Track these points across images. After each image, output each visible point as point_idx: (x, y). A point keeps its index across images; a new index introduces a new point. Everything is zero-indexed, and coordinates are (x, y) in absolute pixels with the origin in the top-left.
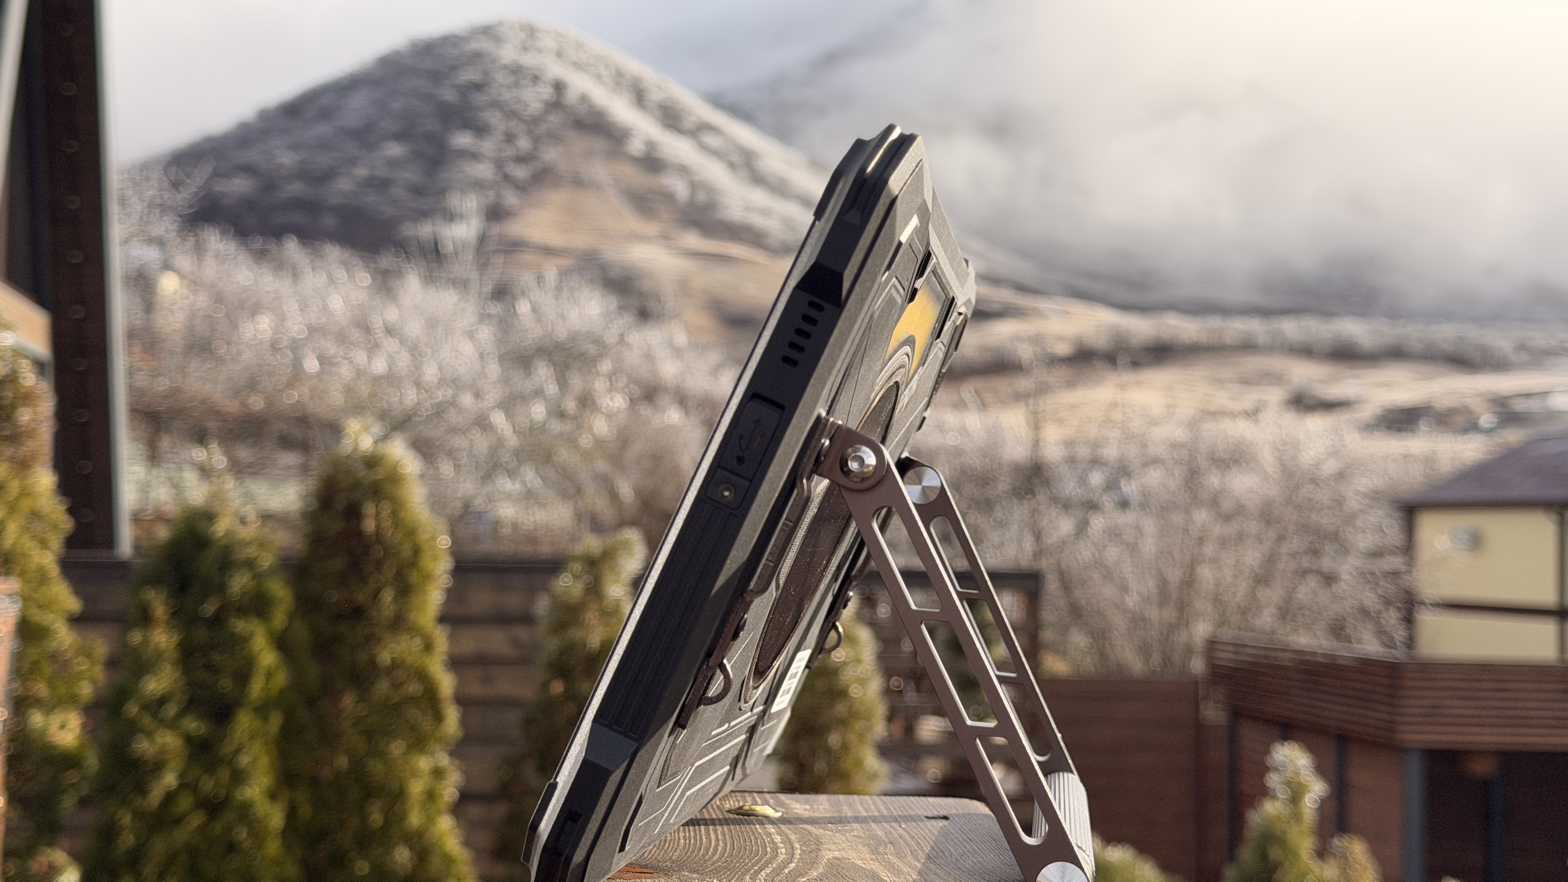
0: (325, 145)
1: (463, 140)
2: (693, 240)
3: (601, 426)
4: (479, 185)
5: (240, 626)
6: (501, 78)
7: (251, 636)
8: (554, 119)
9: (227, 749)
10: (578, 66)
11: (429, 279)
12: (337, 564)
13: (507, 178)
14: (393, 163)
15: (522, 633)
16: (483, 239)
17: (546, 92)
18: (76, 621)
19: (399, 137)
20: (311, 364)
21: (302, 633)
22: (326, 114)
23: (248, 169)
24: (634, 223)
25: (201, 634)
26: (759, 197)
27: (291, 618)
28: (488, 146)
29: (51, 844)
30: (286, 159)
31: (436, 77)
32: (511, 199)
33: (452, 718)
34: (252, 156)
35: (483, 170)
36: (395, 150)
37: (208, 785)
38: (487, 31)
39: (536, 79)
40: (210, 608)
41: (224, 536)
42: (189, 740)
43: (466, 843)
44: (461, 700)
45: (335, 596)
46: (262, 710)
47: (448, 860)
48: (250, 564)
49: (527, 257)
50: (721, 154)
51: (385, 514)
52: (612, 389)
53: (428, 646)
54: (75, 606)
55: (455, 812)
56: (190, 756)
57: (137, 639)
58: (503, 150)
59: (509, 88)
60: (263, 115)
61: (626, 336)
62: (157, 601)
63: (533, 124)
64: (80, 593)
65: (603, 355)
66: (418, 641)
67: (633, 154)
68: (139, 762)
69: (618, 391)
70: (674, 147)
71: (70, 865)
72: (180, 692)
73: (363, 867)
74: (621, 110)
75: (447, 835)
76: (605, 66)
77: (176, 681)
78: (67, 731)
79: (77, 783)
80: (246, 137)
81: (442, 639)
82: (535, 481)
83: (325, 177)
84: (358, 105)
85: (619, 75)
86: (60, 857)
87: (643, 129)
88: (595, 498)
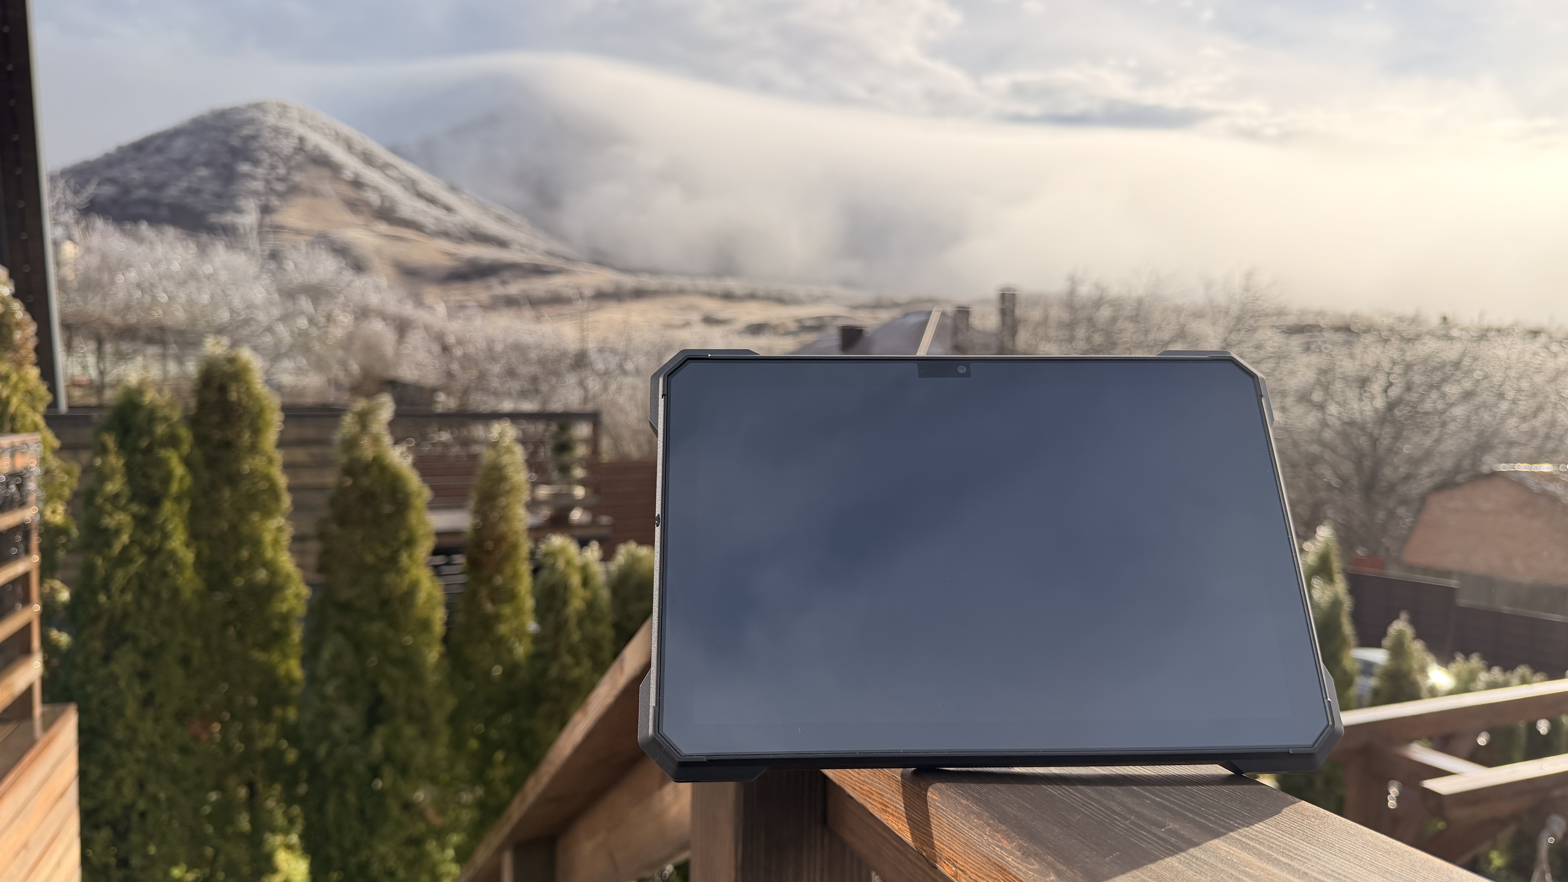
0: (160, 168)
1: (245, 167)
2: (383, 227)
3: (337, 333)
4: (255, 193)
5: (163, 453)
6: (267, 134)
7: (169, 458)
8: (299, 158)
9: (160, 521)
10: (314, 128)
11: (230, 247)
12: (215, 418)
13: (273, 190)
14: (202, 179)
15: (316, 450)
16: (261, 226)
17: (293, 142)
18: (57, 453)
19: (207, 164)
20: (163, 298)
21: (199, 456)
22: (160, 150)
23: (112, 181)
24: (347, 216)
25: (139, 457)
26: (421, 205)
27: (192, 448)
28: (260, 171)
29: (52, 577)
30: (136, 176)
31: (228, 131)
32: (275, 201)
33: (286, 501)
34: (115, 173)
35: (258, 185)
36: (203, 172)
37: (148, 541)
38: (258, 106)
39: (288, 134)
40: (144, 443)
41: (149, 403)
42: (134, 516)
43: (299, 565)
44: (290, 489)
45: (217, 435)
46: (178, 499)
47: (288, 576)
48: (166, 419)
49: (285, 236)
50: (398, 181)
51: (242, 390)
52: (344, 311)
53: (270, 461)
54: (56, 443)
55: (291, 550)
56: (136, 526)
57: (98, 462)
58: (269, 174)
59: (272, 139)
60: (120, 149)
61: (351, 281)
62: (110, 440)
63: (287, 160)
64: (58, 436)
65: (340, 292)
66: (264, 459)
67: (346, 179)
68: (106, 530)
69: (348, 313)
70: (371, 176)
71: (63, 588)
72: (127, 491)
73: (239, 582)
74: (338, 154)
75: (286, 562)
76: (329, 129)
77: (124, 484)
78: (58, 515)
79: (66, 542)
80: (110, 162)
81: (278, 456)
82: (303, 362)
83: (161, 187)
84: (180, 146)
85: (337, 134)
86: (57, 584)
87: (352, 165)
88: (338, 372)
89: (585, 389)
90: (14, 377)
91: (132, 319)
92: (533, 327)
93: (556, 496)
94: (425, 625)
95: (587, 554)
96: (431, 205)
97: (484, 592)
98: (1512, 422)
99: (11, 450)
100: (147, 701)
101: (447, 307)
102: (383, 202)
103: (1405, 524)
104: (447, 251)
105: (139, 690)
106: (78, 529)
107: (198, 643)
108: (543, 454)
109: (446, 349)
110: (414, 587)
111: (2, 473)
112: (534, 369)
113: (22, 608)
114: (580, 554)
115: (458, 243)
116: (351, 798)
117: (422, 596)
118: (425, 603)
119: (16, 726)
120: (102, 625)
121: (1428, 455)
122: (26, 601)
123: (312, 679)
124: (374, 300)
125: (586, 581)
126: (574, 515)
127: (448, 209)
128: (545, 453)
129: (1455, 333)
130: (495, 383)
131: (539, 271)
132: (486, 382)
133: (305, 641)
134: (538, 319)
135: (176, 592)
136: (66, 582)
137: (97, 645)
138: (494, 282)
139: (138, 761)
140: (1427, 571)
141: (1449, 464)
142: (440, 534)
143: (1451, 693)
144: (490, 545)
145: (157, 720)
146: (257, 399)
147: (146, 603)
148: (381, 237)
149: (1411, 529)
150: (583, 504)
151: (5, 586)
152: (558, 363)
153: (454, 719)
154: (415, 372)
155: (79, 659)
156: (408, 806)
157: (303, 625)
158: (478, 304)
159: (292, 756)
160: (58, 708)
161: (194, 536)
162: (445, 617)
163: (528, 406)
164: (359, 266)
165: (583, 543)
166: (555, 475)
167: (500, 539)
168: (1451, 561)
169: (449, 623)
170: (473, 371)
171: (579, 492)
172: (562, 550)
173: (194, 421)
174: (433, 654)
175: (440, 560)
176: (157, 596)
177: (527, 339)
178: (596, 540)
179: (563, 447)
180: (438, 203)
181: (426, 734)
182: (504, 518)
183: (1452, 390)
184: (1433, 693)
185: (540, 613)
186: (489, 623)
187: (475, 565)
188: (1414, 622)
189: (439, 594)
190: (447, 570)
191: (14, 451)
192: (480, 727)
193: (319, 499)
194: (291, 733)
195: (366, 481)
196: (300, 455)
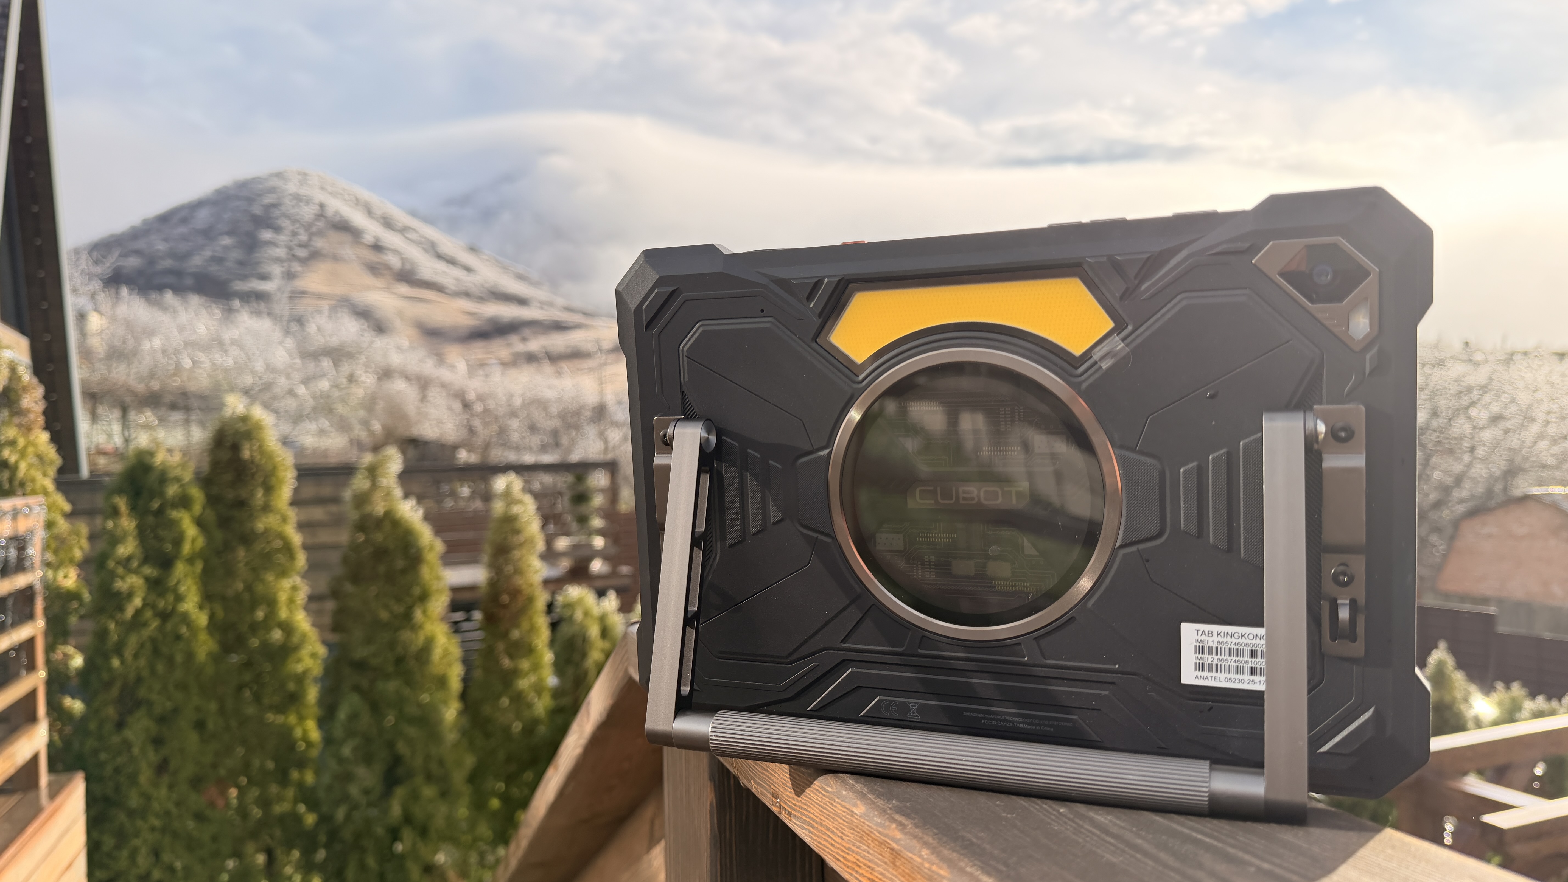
0: (184, 238)
1: (266, 235)
2: (404, 289)
3: (359, 392)
4: (278, 260)
5: (175, 514)
6: (288, 202)
7: (181, 519)
8: (321, 224)
9: (172, 582)
10: (334, 194)
11: (254, 313)
12: (228, 477)
13: (294, 257)
14: (226, 248)
15: (334, 508)
17: (314, 209)
18: (68, 516)
19: (230, 233)
20: (187, 363)
21: (211, 516)
22: (184, 221)
23: (138, 252)
24: (369, 279)
25: (151, 519)
26: (441, 266)
27: (204, 508)
28: (283, 238)
29: (65, 643)
30: (161, 246)
31: (250, 200)
32: (296, 267)
33: (301, 560)
34: (141, 244)
35: (280, 252)
36: (227, 241)
37: (161, 604)
38: (279, 175)
39: (308, 201)
40: (155, 505)
41: (160, 464)
42: (147, 579)
43: (314, 625)
44: (305, 547)
45: (230, 495)
46: (191, 561)
47: (304, 636)
48: (178, 480)
49: (310, 300)
50: (418, 243)
51: (255, 448)
52: (366, 372)
53: (284, 519)
54: (67, 507)
55: (306, 608)
56: (149, 589)
57: (110, 524)
58: (291, 241)
59: (293, 206)
60: (146, 222)
61: (372, 342)
62: (122, 503)
63: (308, 227)
64: (69, 500)
65: (360, 353)
66: (278, 517)
67: (367, 243)
68: (118, 594)
69: (370, 373)
70: (391, 239)
71: (77, 653)
72: (139, 553)
73: (255, 642)
74: (358, 219)
75: (302, 621)
76: (349, 195)
77: (136, 547)
78: (69, 579)
79: (78, 608)
80: (135, 234)
81: (292, 514)
82: (325, 423)
83: (185, 256)
84: (203, 217)
85: (357, 200)
86: (70, 650)
87: (372, 229)
88: (360, 433)
89: (606, 442)
90: (21, 442)
91: (156, 385)
92: (556, 382)
93: (575, 547)
94: (442, 682)
95: (605, 604)
96: (451, 266)
97: (501, 646)
98: (1543, 444)
99: (12, 512)
100: (162, 768)
101: (468, 365)
102: (403, 264)
103: (1438, 552)
104: (466, 311)
105: (153, 757)
106: (90, 593)
107: (213, 706)
108: (560, 506)
109: (467, 406)
110: (429, 644)
111: (2, 536)
112: (555, 423)
113: (27, 674)
114: (598, 604)
115: (479, 302)
116: (371, 862)
117: (437, 653)
118: (441, 659)
119: (22, 796)
120: (115, 692)
121: (1459, 480)
122: (31, 667)
123: (328, 740)
124: (396, 359)
125: (605, 633)
126: (595, 566)
127: (468, 269)
128: (563, 505)
129: (1479, 357)
130: (515, 437)
131: (559, 327)
132: (507, 437)
133: (321, 702)
134: (559, 374)
135: (190, 656)
136: (79, 648)
137: (111, 711)
138: (514, 339)
139: (153, 829)
140: (1463, 598)
141: (1480, 489)
142: (456, 590)
143: (1495, 723)
144: (505, 598)
145: (171, 787)
146: (270, 456)
147: (160, 667)
148: (403, 299)
149: (1445, 556)
150: (603, 555)
151: (7, 652)
152: (577, 416)
153: (473, 778)
154: (436, 429)
155: (92, 726)
156: (429, 869)
157: (319, 685)
158: (499, 362)
159: (310, 819)
160: (63, 777)
161: (208, 598)
162: (462, 673)
163: (548, 458)
164: (380, 328)
165: (601, 593)
166: (574, 526)
167: (515, 593)
168: (1487, 588)
169: (466, 680)
170: (494, 426)
171: (599, 542)
172: (580, 601)
173: (206, 481)
174: (451, 712)
175: (459, 616)
176: (170, 661)
177: (550, 394)
178: (613, 590)
179: (581, 498)
180: (458, 264)
181: (445, 794)
182: (518, 571)
183: (1480, 414)
184: (1479, 724)
185: (559, 667)
186: (509, 677)
187: (491, 620)
188: (1453, 650)
189: (456, 651)
190: (466, 626)
191: (15, 514)
192: (501, 786)
193: (335, 557)
194: (308, 797)
195: (379, 537)
196: (318, 513)
